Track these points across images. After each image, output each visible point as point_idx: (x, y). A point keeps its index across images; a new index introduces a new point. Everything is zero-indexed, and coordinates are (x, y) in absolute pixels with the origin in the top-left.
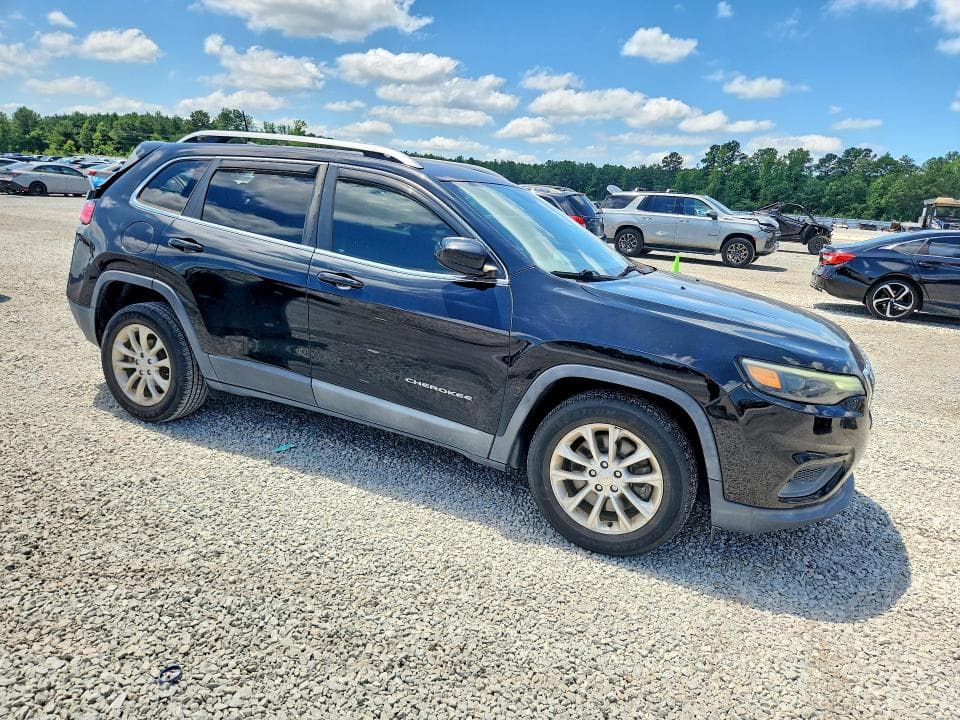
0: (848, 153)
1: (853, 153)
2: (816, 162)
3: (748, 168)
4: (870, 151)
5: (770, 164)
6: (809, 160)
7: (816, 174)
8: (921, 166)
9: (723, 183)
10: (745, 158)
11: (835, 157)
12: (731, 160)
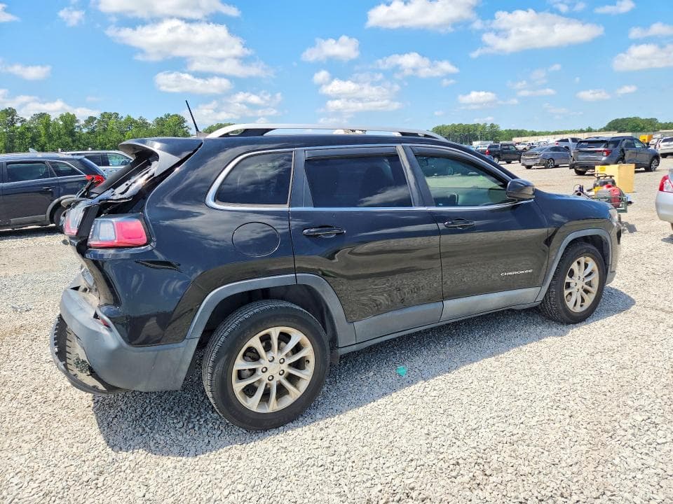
0: (103, 115)
1: (106, 117)
2: (82, 122)
3: (29, 129)
4: (118, 114)
5: (47, 125)
6: (77, 121)
7: (85, 131)
8: (151, 123)
9: (12, 141)
10: (24, 120)
11: (95, 118)
12: (12, 123)
